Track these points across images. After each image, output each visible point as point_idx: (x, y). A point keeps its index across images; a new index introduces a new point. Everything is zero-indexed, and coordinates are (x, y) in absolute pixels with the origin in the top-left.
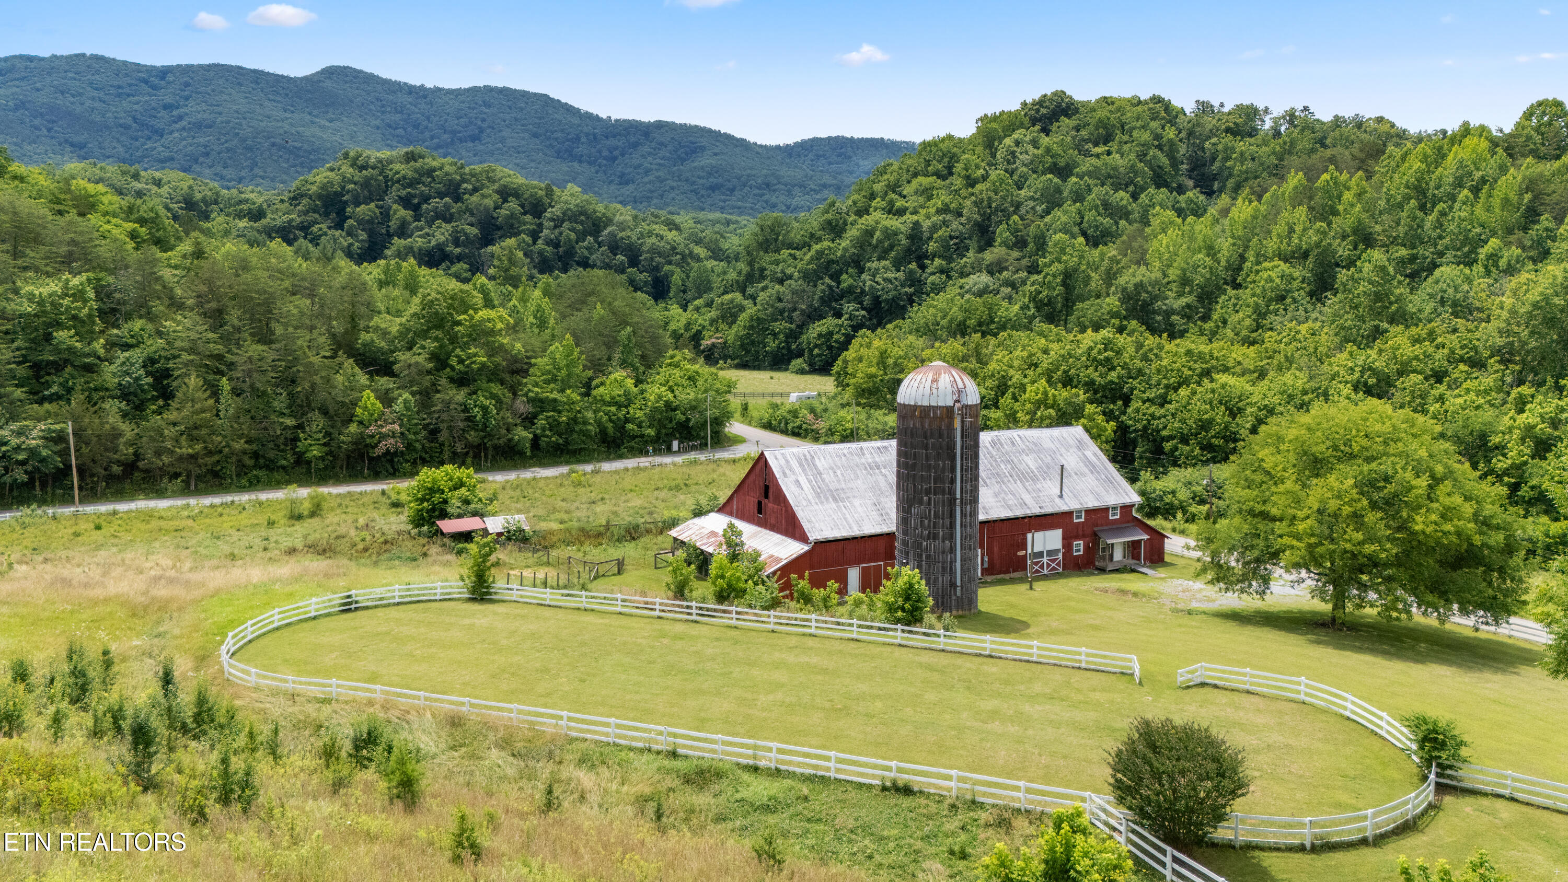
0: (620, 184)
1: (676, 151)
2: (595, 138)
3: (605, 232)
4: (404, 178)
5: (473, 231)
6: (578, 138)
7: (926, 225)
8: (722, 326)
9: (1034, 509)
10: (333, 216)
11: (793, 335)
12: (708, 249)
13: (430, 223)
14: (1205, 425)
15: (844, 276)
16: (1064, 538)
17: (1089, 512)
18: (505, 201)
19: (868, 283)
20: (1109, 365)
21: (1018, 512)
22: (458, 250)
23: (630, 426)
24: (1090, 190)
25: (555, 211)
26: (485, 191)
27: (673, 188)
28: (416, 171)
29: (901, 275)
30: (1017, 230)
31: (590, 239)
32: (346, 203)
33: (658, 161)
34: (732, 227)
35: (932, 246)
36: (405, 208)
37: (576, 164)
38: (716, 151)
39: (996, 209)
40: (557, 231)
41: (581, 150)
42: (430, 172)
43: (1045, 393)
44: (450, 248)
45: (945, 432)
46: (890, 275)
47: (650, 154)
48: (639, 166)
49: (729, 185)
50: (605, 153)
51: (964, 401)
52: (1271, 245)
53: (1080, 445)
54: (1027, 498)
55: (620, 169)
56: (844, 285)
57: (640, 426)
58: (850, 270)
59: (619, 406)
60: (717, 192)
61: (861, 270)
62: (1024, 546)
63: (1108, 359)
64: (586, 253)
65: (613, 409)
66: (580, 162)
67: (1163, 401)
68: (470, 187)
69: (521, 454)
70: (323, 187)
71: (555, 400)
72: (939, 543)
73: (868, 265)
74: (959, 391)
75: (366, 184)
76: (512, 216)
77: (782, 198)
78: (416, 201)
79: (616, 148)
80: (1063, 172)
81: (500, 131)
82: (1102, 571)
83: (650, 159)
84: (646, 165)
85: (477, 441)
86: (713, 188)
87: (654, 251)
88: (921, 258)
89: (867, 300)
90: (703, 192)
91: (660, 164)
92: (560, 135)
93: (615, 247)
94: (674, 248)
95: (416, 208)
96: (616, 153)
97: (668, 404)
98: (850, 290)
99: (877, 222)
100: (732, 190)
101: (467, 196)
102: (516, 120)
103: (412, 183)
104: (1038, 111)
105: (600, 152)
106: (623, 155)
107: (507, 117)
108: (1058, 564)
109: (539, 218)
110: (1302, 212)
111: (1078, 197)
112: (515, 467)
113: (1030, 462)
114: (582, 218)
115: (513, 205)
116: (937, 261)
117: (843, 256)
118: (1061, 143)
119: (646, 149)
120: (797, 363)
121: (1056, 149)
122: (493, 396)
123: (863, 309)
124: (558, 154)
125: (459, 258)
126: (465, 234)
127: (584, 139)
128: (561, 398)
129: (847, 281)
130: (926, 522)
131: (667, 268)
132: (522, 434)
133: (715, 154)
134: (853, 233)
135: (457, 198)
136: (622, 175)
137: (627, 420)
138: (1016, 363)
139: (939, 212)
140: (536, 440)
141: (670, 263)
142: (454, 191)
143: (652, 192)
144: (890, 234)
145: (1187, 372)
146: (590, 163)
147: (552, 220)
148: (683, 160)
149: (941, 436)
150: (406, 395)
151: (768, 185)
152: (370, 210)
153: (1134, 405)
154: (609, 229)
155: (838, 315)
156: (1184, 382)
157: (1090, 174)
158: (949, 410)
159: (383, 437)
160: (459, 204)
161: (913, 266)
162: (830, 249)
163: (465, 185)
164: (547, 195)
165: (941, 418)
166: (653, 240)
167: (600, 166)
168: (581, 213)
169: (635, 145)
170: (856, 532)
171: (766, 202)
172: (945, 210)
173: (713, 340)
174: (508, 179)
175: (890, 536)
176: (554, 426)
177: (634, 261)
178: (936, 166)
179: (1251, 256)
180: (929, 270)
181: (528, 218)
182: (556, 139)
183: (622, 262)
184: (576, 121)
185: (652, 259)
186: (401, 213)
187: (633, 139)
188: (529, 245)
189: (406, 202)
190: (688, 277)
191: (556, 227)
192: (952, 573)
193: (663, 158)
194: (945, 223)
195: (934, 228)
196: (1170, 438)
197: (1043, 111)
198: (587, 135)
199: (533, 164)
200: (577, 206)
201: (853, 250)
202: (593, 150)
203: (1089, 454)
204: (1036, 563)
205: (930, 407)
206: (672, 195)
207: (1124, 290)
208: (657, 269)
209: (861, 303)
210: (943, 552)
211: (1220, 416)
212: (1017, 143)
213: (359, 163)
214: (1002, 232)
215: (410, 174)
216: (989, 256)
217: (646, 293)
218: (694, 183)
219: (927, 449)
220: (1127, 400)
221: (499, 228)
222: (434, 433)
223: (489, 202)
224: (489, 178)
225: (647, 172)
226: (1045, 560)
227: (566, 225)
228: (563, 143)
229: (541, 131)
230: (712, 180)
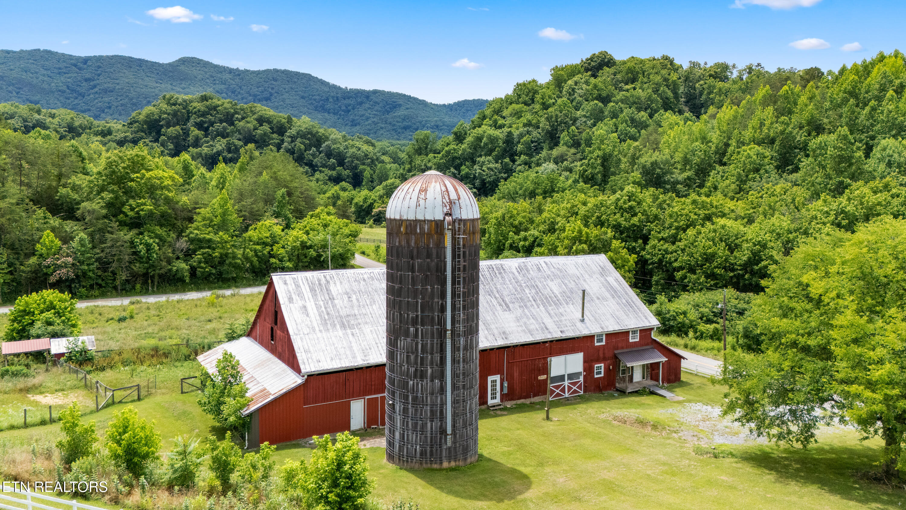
0: (352, 125)
1: (384, 107)
2: (338, 99)
3: (323, 145)
4: (199, 111)
5: (240, 143)
6: (327, 99)
7: (516, 133)
9: (556, 334)
10: (154, 134)
12: (391, 157)
13: (213, 139)
14: (709, 258)
15: (463, 167)
16: (585, 362)
17: (609, 335)
18: (261, 125)
19: (478, 171)
20: (632, 212)
22: (230, 155)
23: (273, 260)
24: (622, 111)
25: (293, 131)
26: (248, 119)
27: (382, 128)
28: (207, 107)
29: (498, 165)
30: (575, 136)
31: (314, 149)
32: (162, 126)
33: (374, 112)
35: (520, 148)
36: (198, 130)
37: (326, 114)
38: (408, 106)
39: (561, 122)
40: (293, 144)
41: (329, 106)
42: (215, 108)
45: (434, 252)
46: (492, 165)
47: (369, 108)
48: (363, 115)
49: (415, 127)
50: (344, 108)
51: (457, 215)
52: (748, 134)
53: (603, 272)
54: (549, 323)
55: (352, 117)
56: (463, 173)
57: (281, 260)
58: (467, 163)
59: (265, 244)
60: (408, 130)
61: (474, 162)
62: (546, 370)
63: (631, 208)
64: (311, 158)
65: (258, 247)
66: (329, 113)
67: (674, 240)
68: (240, 117)
69: (182, 280)
70: (148, 116)
71: (210, 241)
72: (427, 382)
73: (478, 159)
74: (451, 203)
75: (175, 114)
76: (265, 134)
78: (206, 125)
79: (349, 105)
80: (605, 100)
81: (282, 95)
82: (623, 393)
83: (369, 111)
84: (367, 114)
85: (142, 271)
86: (406, 128)
87: (354, 157)
88: (513, 155)
89: (477, 182)
90: (400, 130)
91: (375, 114)
92: (317, 97)
93: (329, 154)
94: (366, 155)
95: (206, 130)
96: (350, 108)
97: (303, 244)
99: (484, 132)
101: (237, 122)
102: (292, 88)
103: (204, 114)
104: (589, 64)
105: (340, 107)
106: (353, 109)
107: (287, 87)
108: (579, 387)
109: (283, 136)
110: (769, 111)
111: (614, 115)
112: (176, 291)
113: (555, 287)
114: (309, 136)
115: (266, 128)
116: (523, 157)
117: (463, 154)
118: (604, 82)
119: (367, 105)
121: (600, 85)
122: (157, 236)
123: (475, 188)
124: (316, 109)
125: (231, 160)
126: (235, 145)
127: (331, 100)
128: (216, 238)
129: (465, 170)
130: (412, 357)
131: (361, 167)
132: (183, 266)
133: (407, 109)
134: (469, 139)
135: (232, 124)
136: (353, 121)
137: (272, 256)
139: (525, 125)
140: (193, 271)
141: (364, 164)
142: (229, 119)
143: (370, 130)
144: (493, 140)
145: (693, 217)
146: (334, 114)
147: (290, 137)
148: (388, 112)
149: (429, 256)
150: (82, 235)
151: (437, 126)
152: (176, 130)
153: (652, 242)
154: (326, 143)
156: (691, 224)
157: (622, 101)
158: (438, 225)
159: (60, 267)
160: (232, 127)
161: (507, 160)
162: (454, 150)
163: (236, 116)
164: (288, 122)
165: (429, 234)
166: (354, 150)
167: (340, 115)
168: (309, 133)
169: (361, 103)
170: (359, 361)
172: (529, 124)
173: (380, 209)
174: (264, 112)
176: (209, 260)
177: (341, 163)
178: (524, 98)
179: (733, 142)
180: (517, 163)
181: (275, 136)
182: (315, 100)
183: (333, 164)
184: (327, 89)
185: (352, 161)
186: (195, 132)
187: (359, 100)
189: (199, 126)
190: (374, 172)
191: (292, 141)
192: (443, 418)
193: (377, 111)
194: (528, 132)
195: (521, 136)
196: (681, 268)
197: (593, 64)
198: (333, 97)
200: (306, 128)
201: (469, 150)
202: (336, 106)
203: (611, 280)
204: (557, 387)
205: (416, 221)
206: (381, 132)
207: (644, 167)
208: (356, 167)
209: (474, 184)
210: (432, 394)
211: (721, 250)
212: (576, 83)
213: (171, 102)
214: (564, 137)
215: (203, 109)
216: (555, 152)
217: (348, 182)
218: (394, 125)
219: (413, 271)
220: (646, 239)
222: (104, 265)
223: (250, 126)
224: (252, 111)
225: (367, 119)
226: (566, 383)
227: (299, 140)
228: (319, 102)
229: (305, 95)
230: (405, 123)
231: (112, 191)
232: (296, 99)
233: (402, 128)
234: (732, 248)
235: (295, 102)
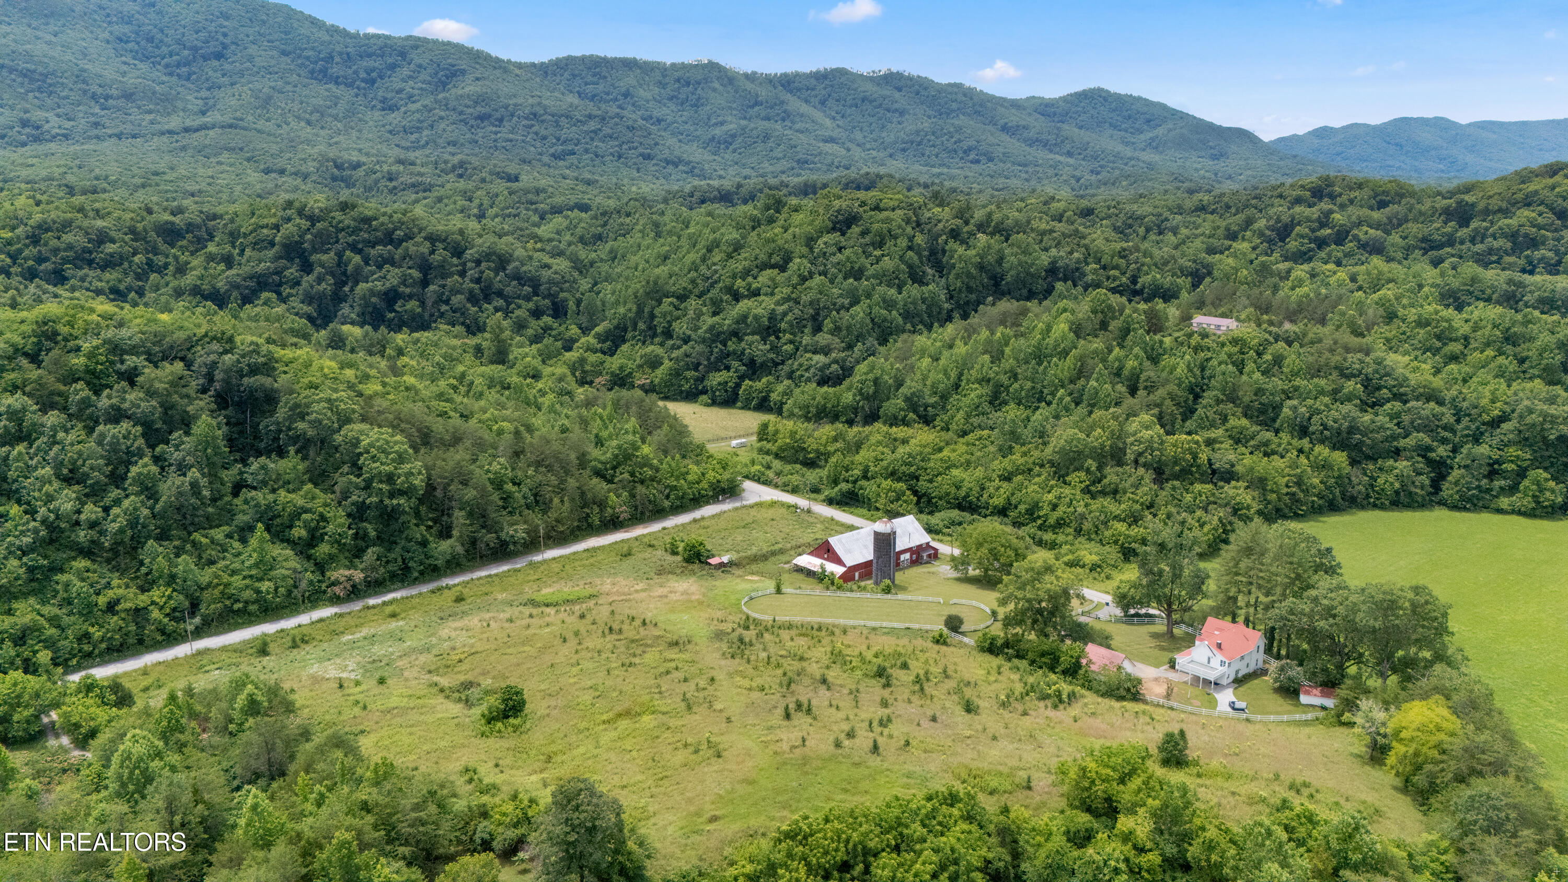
0: (384, 110)
1: (436, 74)
2: (349, 58)
3: (510, 267)
4: (347, 226)
5: (416, 273)
6: (331, 57)
8: (647, 370)
10: (299, 262)
11: (702, 379)
12: (571, 260)
13: (380, 267)
15: (730, 343)
16: (910, 555)
17: (917, 546)
18: (434, 246)
19: (747, 350)
22: (407, 290)
23: (703, 493)
24: (874, 290)
25: (473, 252)
26: (417, 238)
27: (442, 118)
29: (766, 346)
30: (835, 322)
31: (501, 274)
32: (307, 251)
33: (420, 85)
35: (783, 325)
36: (355, 254)
37: (333, 87)
38: (478, 75)
39: (823, 306)
40: (478, 269)
41: (335, 70)
42: (367, 220)
44: (402, 289)
46: (760, 346)
47: (409, 77)
48: (400, 91)
49: (498, 115)
50: (363, 75)
52: (974, 373)
53: (913, 522)
55: (380, 94)
56: (730, 348)
57: (707, 492)
58: (734, 339)
59: (698, 483)
60: (486, 123)
61: (741, 340)
63: (910, 462)
64: (501, 286)
65: (696, 486)
66: (337, 84)
68: (403, 234)
70: (287, 238)
71: (675, 485)
73: (745, 338)
75: (319, 234)
76: (443, 259)
77: (551, 130)
78: (362, 247)
79: (373, 69)
80: (858, 274)
81: (246, 48)
82: (921, 563)
83: (411, 83)
84: (408, 89)
85: (652, 509)
86: (482, 118)
87: (551, 282)
88: (777, 332)
89: (747, 361)
90: (472, 122)
91: (422, 89)
92: (310, 53)
93: (517, 277)
95: (360, 252)
96: (374, 75)
97: (718, 481)
98: (734, 352)
99: (749, 310)
100: (501, 120)
101: (404, 244)
102: (260, 35)
103: (355, 231)
104: (837, 218)
105: (356, 73)
106: (382, 77)
107: (250, 31)
108: (909, 564)
109: (463, 259)
114: (493, 257)
115: (441, 250)
116: (788, 336)
117: (727, 329)
119: (405, 72)
120: (704, 398)
121: (853, 258)
122: (655, 488)
123: (745, 365)
124: (313, 76)
125: (411, 297)
126: (411, 277)
127: (337, 59)
128: (677, 483)
129: (731, 346)
130: (883, 563)
131: (562, 295)
132: (668, 503)
133: (478, 79)
134: (733, 314)
135: (395, 244)
136: (384, 100)
137: (702, 490)
138: (871, 459)
140: (672, 505)
141: (563, 291)
142: (389, 238)
143: (419, 121)
144: (756, 317)
145: (941, 469)
146: (347, 85)
147: (472, 260)
148: (445, 85)
149: (887, 541)
150: (625, 493)
151: (535, 115)
152: (331, 258)
153: (921, 482)
154: (513, 264)
155: (728, 368)
157: (873, 276)
158: (889, 534)
159: (621, 512)
160: (399, 250)
161: (772, 338)
162: (719, 324)
163: (399, 233)
164: (463, 239)
165: (887, 536)
166: (547, 272)
167: (358, 88)
168: (493, 254)
169: (393, 67)
171: (536, 133)
172: (787, 299)
173: (643, 381)
174: (431, 226)
175: (868, 564)
176: (676, 497)
177: (537, 291)
178: (777, 260)
179: (964, 378)
180: (783, 342)
181: (455, 260)
182: (308, 58)
183: (529, 293)
184: (326, 37)
185: (550, 288)
186: (353, 258)
187: (389, 60)
188: (460, 284)
189: (354, 248)
191: (476, 267)
192: (890, 575)
194: (790, 310)
195: (784, 313)
196: (935, 497)
197: (840, 218)
198: (340, 54)
200: (488, 247)
201: (734, 326)
202: (349, 71)
203: (916, 525)
204: (903, 564)
206: (442, 126)
207: (904, 394)
208: (555, 296)
209: (743, 362)
211: (953, 490)
212: (827, 245)
213: (308, 214)
214: (828, 324)
215: (350, 222)
216: (823, 338)
217: (551, 316)
218: (461, 113)
219: (884, 544)
220: (917, 479)
221: (434, 270)
222: (636, 508)
223: (424, 249)
224: (416, 227)
226: (905, 562)
227: (484, 264)
228: (316, 63)
229: (289, 48)
230: (479, 109)
232: (273, 57)
233: (476, 118)
235: (274, 62)
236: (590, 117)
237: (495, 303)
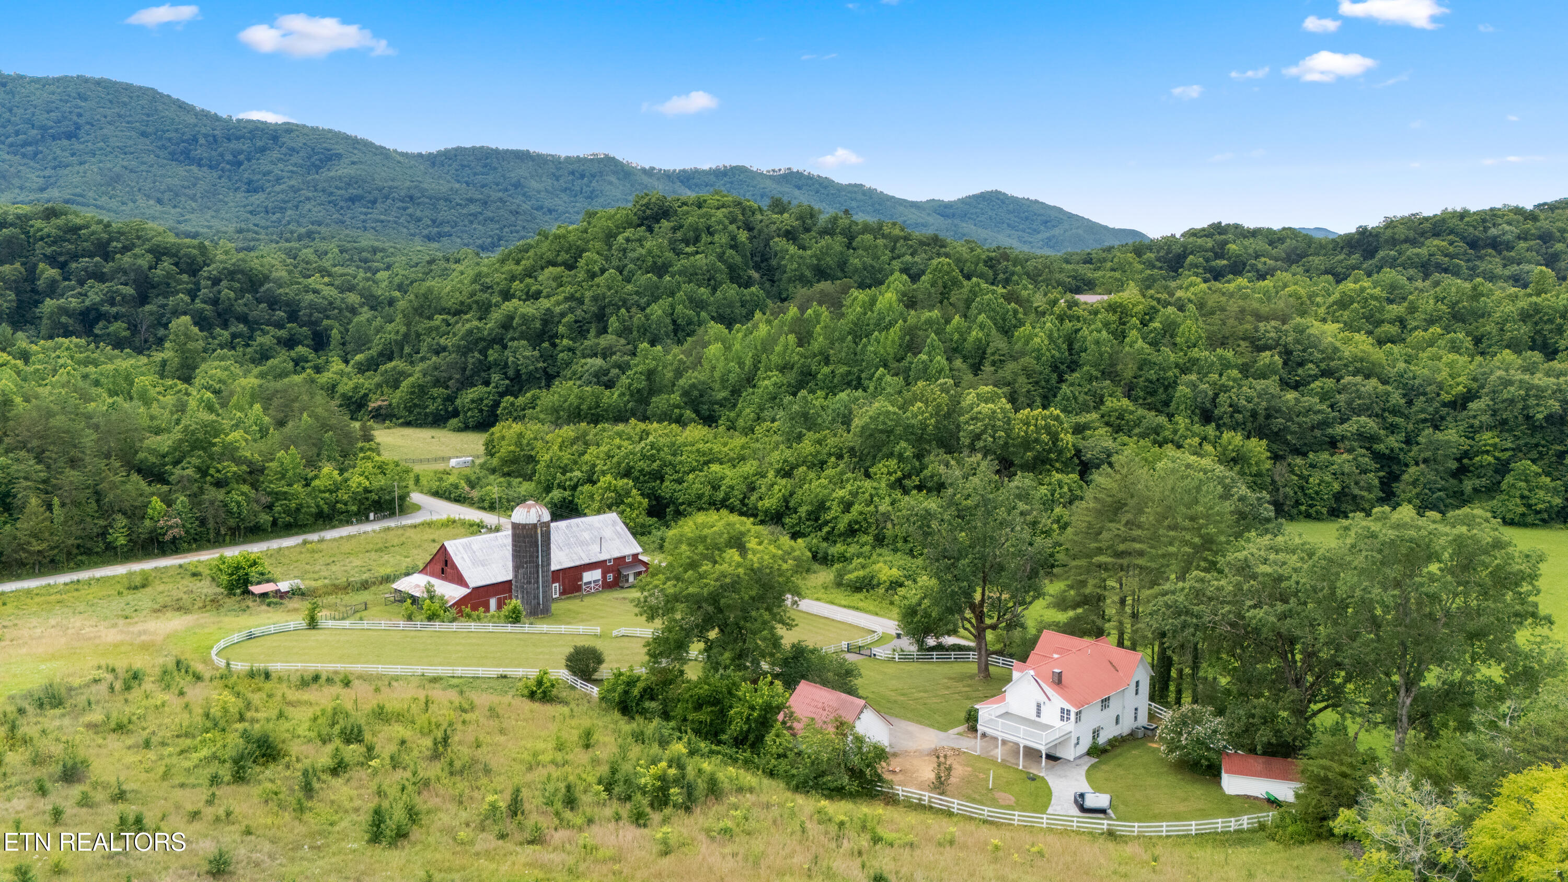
0: (248, 191)
1: (309, 158)
2: (215, 141)
3: (262, 289)
4: (47, 235)
5: (129, 290)
6: (195, 140)
7: (556, 311)
8: (387, 390)
9: (587, 561)
11: (450, 399)
12: (362, 296)
13: (82, 283)
15: (490, 352)
16: (603, 573)
17: (615, 559)
18: (158, 260)
19: (511, 359)
20: (653, 459)
21: (578, 563)
22: (115, 309)
23: (339, 506)
24: (679, 288)
25: (211, 270)
26: (137, 251)
27: (308, 199)
28: (59, 228)
29: (536, 353)
30: (624, 321)
31: (248, 296)
33: (291, 168)
34: (379, 255)
35: (561, 329)
36: (52, 267)
37: (194, 168)
38: (355, 159)
39: (610, 303)
40: (215, 289)
41: (199, 152)
42: (75, 230)
43: (610, 483)
44: (106, 308)
45: (533, 535)
46: (527, 354)
47: (280, 160)
48: (269, 173)
49: (370, 197)
50: (229, 157)
51: (542, 519)
52: (774, 358)
53: (614, 523)
54: (583, 555)
55: (246, 175)
56: (491, 359)
57: (346, 504)
58: (496, 346)
59: (331, 492)
60: (357, 204)
61: (505, 347)
62: (581, 579)
63: (652, 455)
64: (245, 309)
65: (327, 495)
66: (200, 165)
67: (681, 481)
68: (120, 245)
69: (264, 530)
71: (286, 493)
72: (531, 585)
73: (510, 344)
74: (539, 515)
76: (169, 275)
77: (427, 213)
78: (63, 259)
79: (241, 152)
80: (660, 269)
81: (101, 129)
82: (622, 588)
83: (280, 165)
84: (277, 171)
85: (234, 525)
86: (353, 199)
87: (312, 306)
88: (553, 338)
89: (511, 373)
90: (342, 204)
91: (292, 172)
92: (173, 135)
93: (273, 303)
94: (331, 303)
95: (64, 267)
96: (241, 157)
98: (496, 363)
99: (516, 309)
100: (374, 202)
101: (118, 256)
102: (120, 116)
103: (57, 241)
104: (644, 212)
105: (222, 155)
106: (249, 160)
107: (108, 112)
108: (599, 587)
109: (196, 277)
110: (792, 338)
111: (671, 293)
112: (262, 540)
113: (586, 535)
114: (240, 276)
115: (166, 264)
116: (565, 342)
117: (489, 334)
118: (660, 247)
119: (275, 155)
120: (454, 422)
121: (656, 251)
122: (243, 494)
123: (507, 378)
124: (173, 157)
125: (116, 317)
126: (121, 294)
127: (202, 141)
128: (290, 490)
129: (493, 355)
130: (526, 575)
131: (325, 322)
132: (265, 518)
133: (353, 163)
134: (496, 316)
135: (107, 257)
136: (249, 183)
137: (337, 502)
138: (602, 455)
139: (567, 299)
140: (274, 523)
141: (328, 317)
142: (103, 250)
143: (285, 202)
144: (525, 319)
145: (695, 464)
146: (211, 167)
147: (209, 278)
148: (318, 168)
149: (531, 537)
150: (182, 498)
151: (411, 198)
152: (14, 269)
153: (667, 483)
154: (267, 286)
155: (487, 383)
156: (693, 470)
157: (680, 273)
158: (535, 526)
159: (171, 527)
160: (111, 263)
161: (546, 345)
162: (478, 328)
163: (115, 244)
164: (201, 254)
165: (532, 529)
166: (311, 296)
167: (223, 170)
168: (238, 272)
169: (263, 150)
170: (494, 581)
171: (411, 215)
172: (571, 298)
173: (379, 403)
175: (509, 582)
176: (287, 512)
177: (293, 316)
178: (564, 256)
179: (761, 366)
180: (559, 348)
181: (185, 277)
182: (170, 139)
183: (282, 319)
184: (193, 120)
185: (311, 315)
186: (49, 272)
187: (259, 144)
188: (187, 304)
189: (53, 261)
190: (347, 331)
191: (213, 286)
192: (538, 598)
193: (295, 165)
194: (571, 310)
195: (562, 314)
196: (683, 503)
197: (648, 212)
198: (206, 136)
199: (144, 167)
200: (233, 265)
201: (497, 330)
202: (214, 153)
203: (618, 528)
204: (588, 587)
205: (525, 523)
206: (308, 206)
207: (683, 388)
208: (317, 323)
209: (505, 374)
210: (533, 589)
211: (707, 490)
212: (628, 240)
214: (613, 322)
215: (53, 231)
216: (605, 341)
217: (308, 346)
218: (331, 194)
219: (525, 543)
220: (662, 481)
221: (153, 287)
222: (203, 522)
223: (144, 262)
224: (139, 238)
225: (278, 180)
226: (593, 585)
227: (224, 283)
228: (178, 144)
229: (150, 130)
230: (350, 191)
231: (199, 457)
232: (130, 138)
233: (346, 200)
234: (716, 488)
235: (131, 142)
236: (471, 200)
237: (233, 329)
